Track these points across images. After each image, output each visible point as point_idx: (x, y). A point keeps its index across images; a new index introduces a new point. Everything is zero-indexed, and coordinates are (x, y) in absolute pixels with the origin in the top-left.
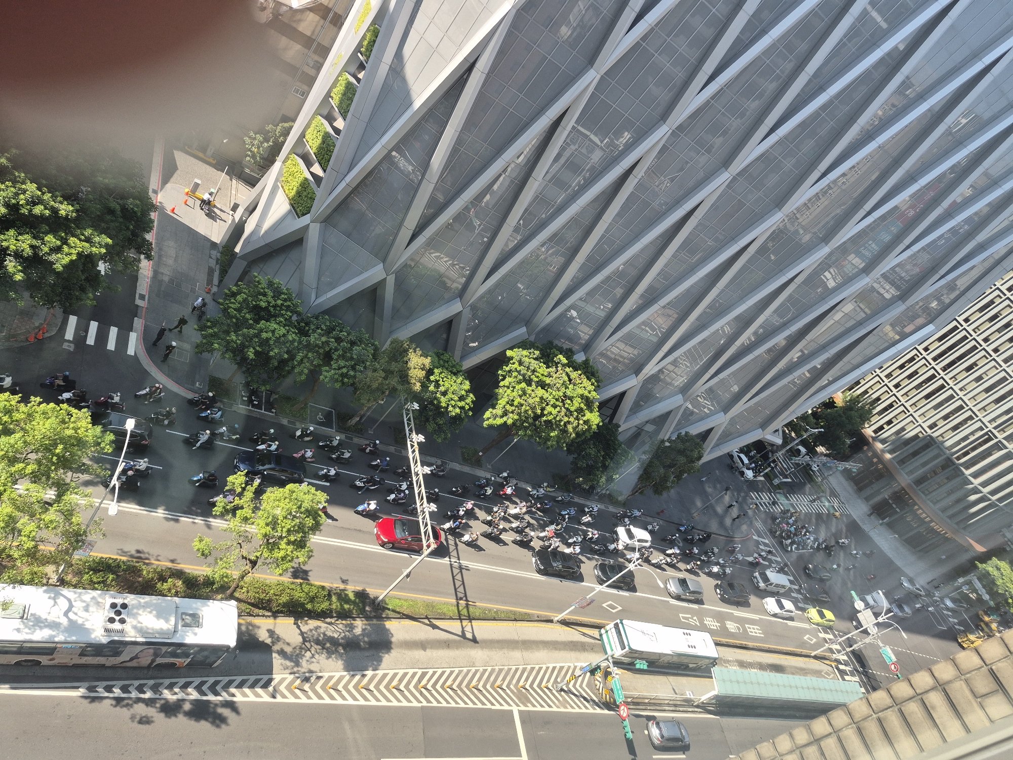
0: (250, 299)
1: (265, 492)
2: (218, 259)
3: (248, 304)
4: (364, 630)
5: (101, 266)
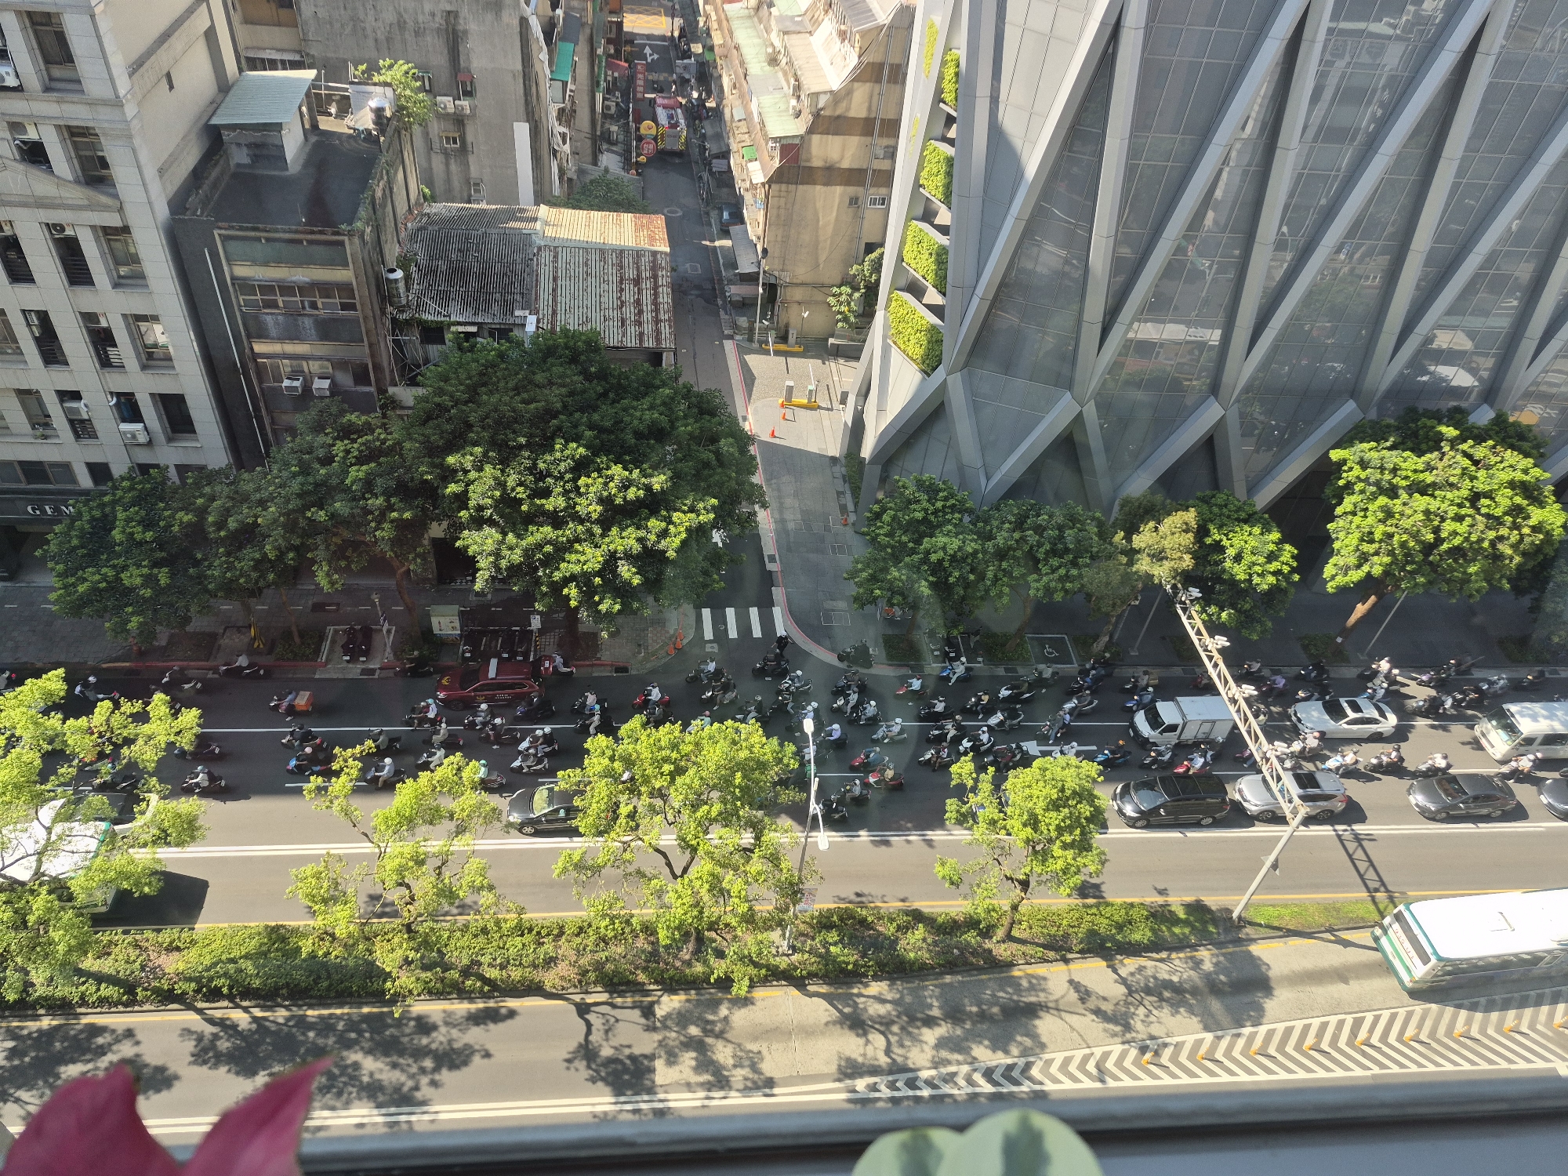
2: (844, 476)
3: (900, 522)
4: (1216, 964)
5: (717, 537)
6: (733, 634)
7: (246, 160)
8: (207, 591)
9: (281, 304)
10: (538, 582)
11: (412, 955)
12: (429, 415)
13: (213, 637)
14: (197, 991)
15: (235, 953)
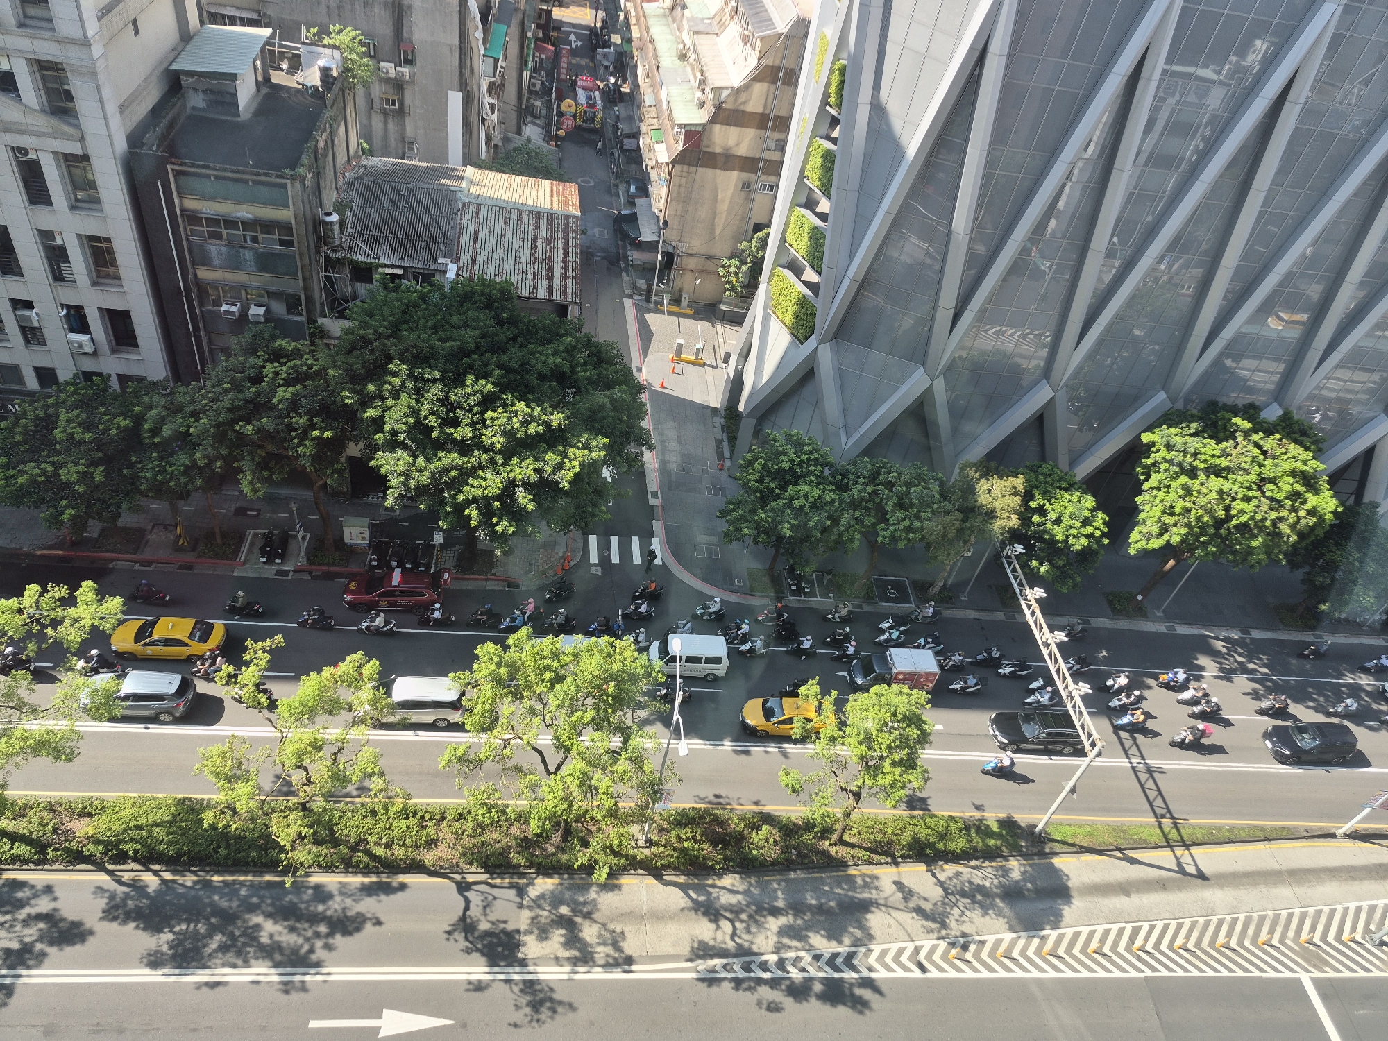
0: (770, 463)
1: (847, 701)
2: (723, 427)
3: (768, 471)
4: (1023, 873)
5: (606, 472)
6: (615, 559)
7: (202, 105)
8: (140, 492)
9: (225, 236)
10: (443, 503)
11: (305, 831)
12: (355, 345)
13: (141, 532)
14: (106, 854)
15: (143, 821)
